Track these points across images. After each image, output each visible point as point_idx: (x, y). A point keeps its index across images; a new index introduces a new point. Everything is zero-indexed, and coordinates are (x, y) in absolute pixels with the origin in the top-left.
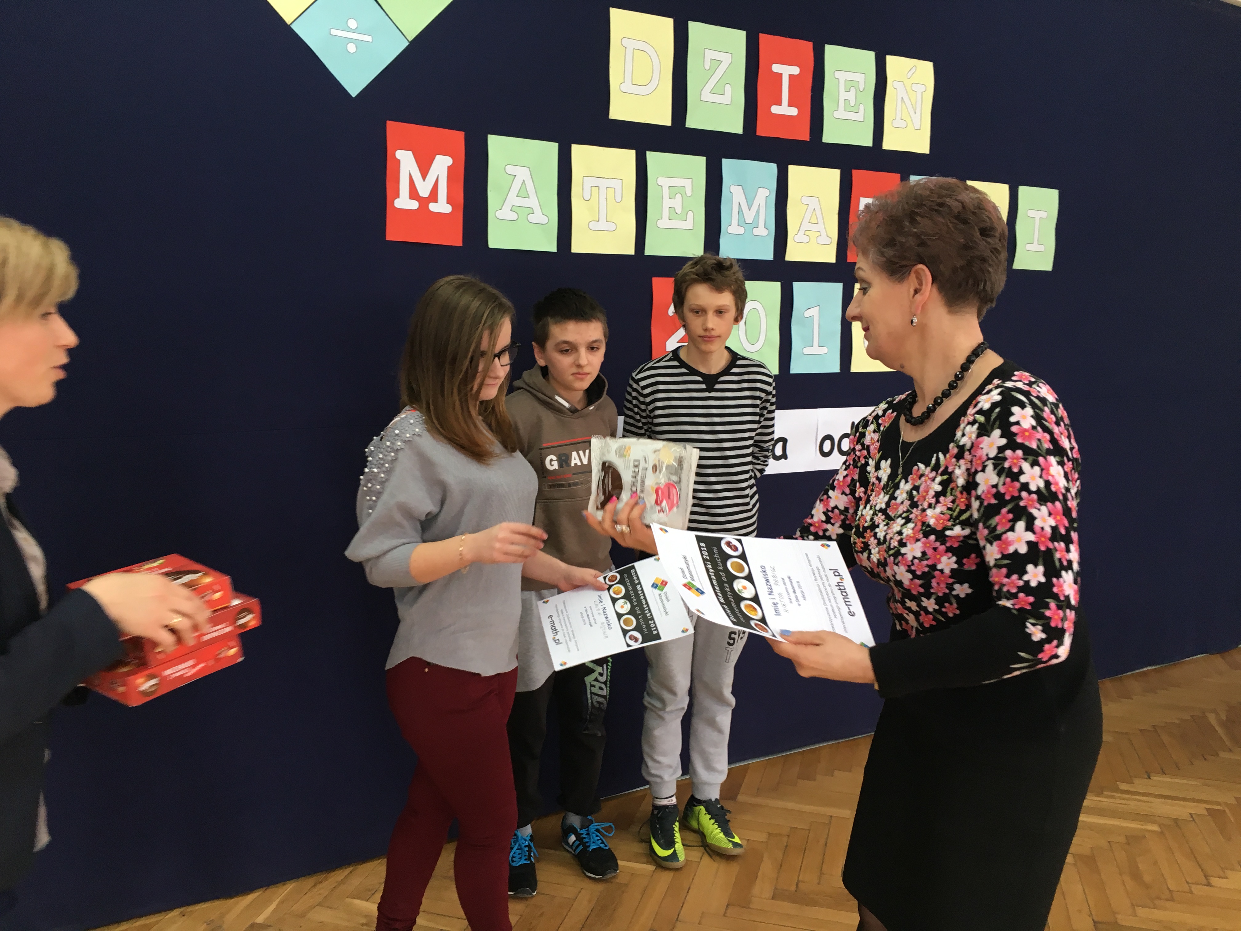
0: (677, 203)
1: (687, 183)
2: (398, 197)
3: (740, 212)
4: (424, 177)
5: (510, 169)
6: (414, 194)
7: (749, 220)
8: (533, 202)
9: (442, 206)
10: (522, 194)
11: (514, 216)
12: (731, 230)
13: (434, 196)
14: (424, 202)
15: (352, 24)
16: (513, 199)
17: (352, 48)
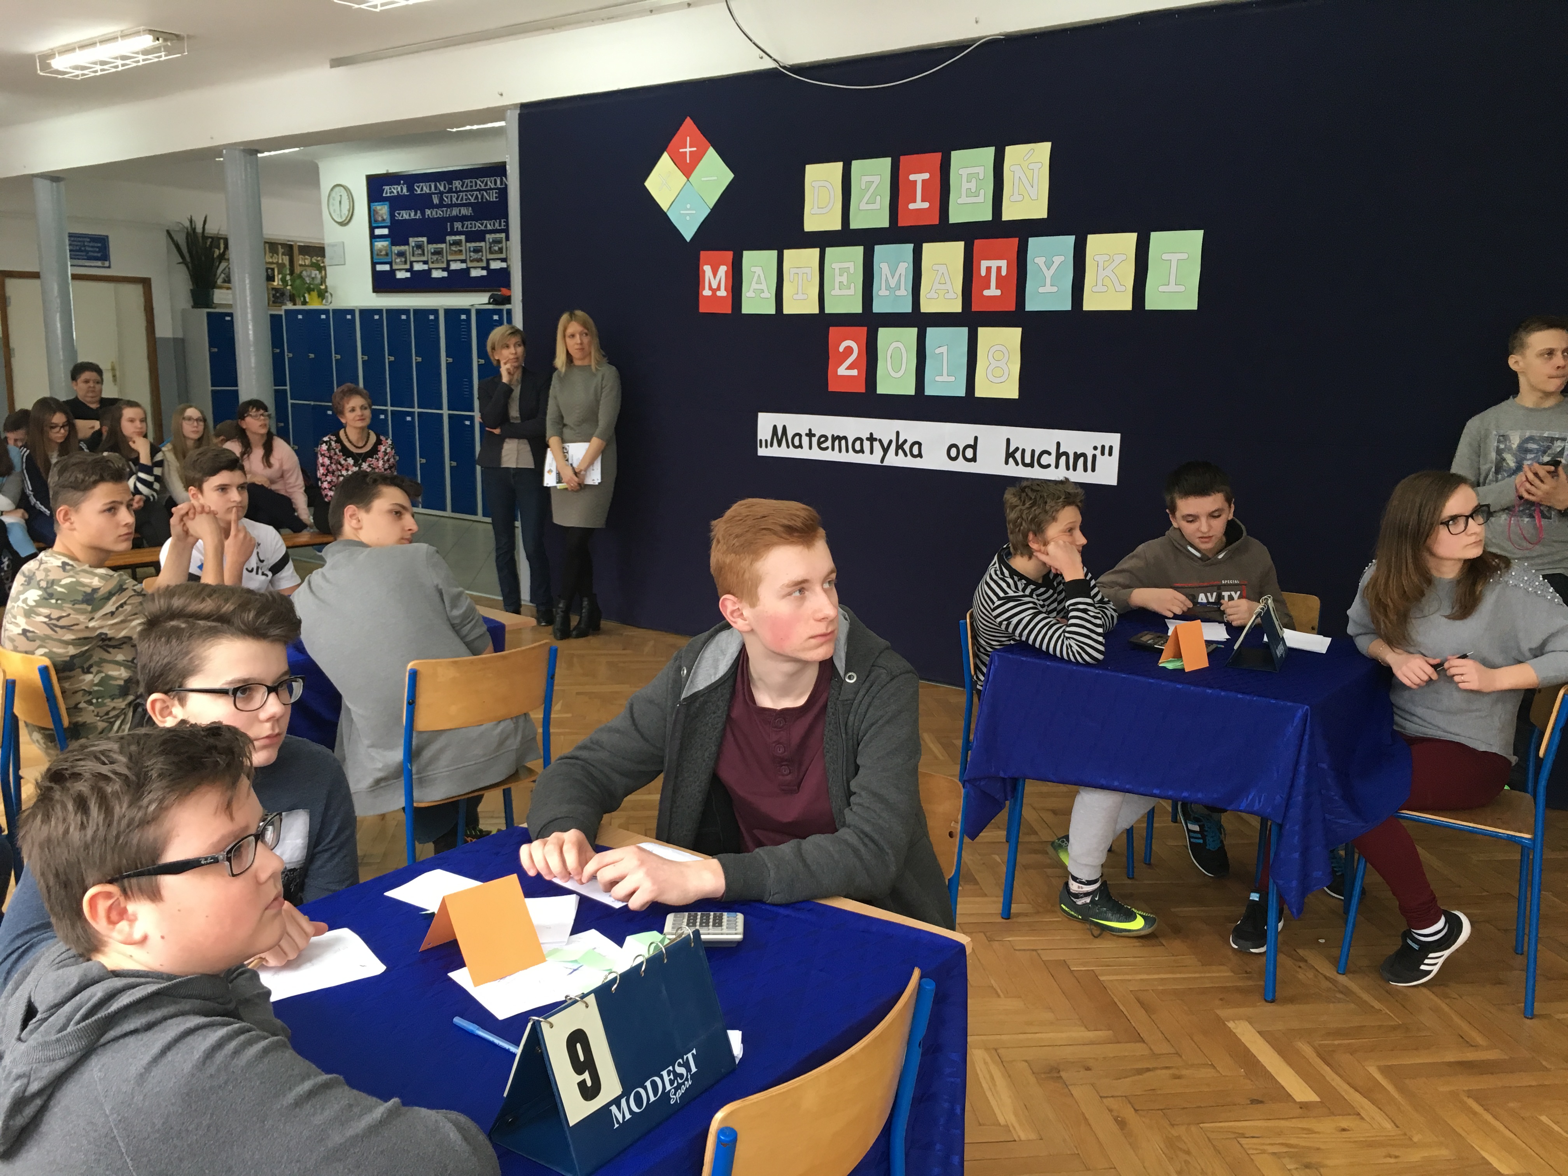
0: (844, 279)
1: (851, 265)
2: (704, 289)
3: (887, 280)
4: (715, 277)
5: (753, 269)
6: (710, 288)
7: (893, 286)
8: (764, 286)
9: (722, 293)
10: (759, 282)
11: (753, 295)
12: (882, 293)
13: (719, 288)
14: (714, 291)
15: (688, 206)
16: (754, 286)
17: (688, 218)
